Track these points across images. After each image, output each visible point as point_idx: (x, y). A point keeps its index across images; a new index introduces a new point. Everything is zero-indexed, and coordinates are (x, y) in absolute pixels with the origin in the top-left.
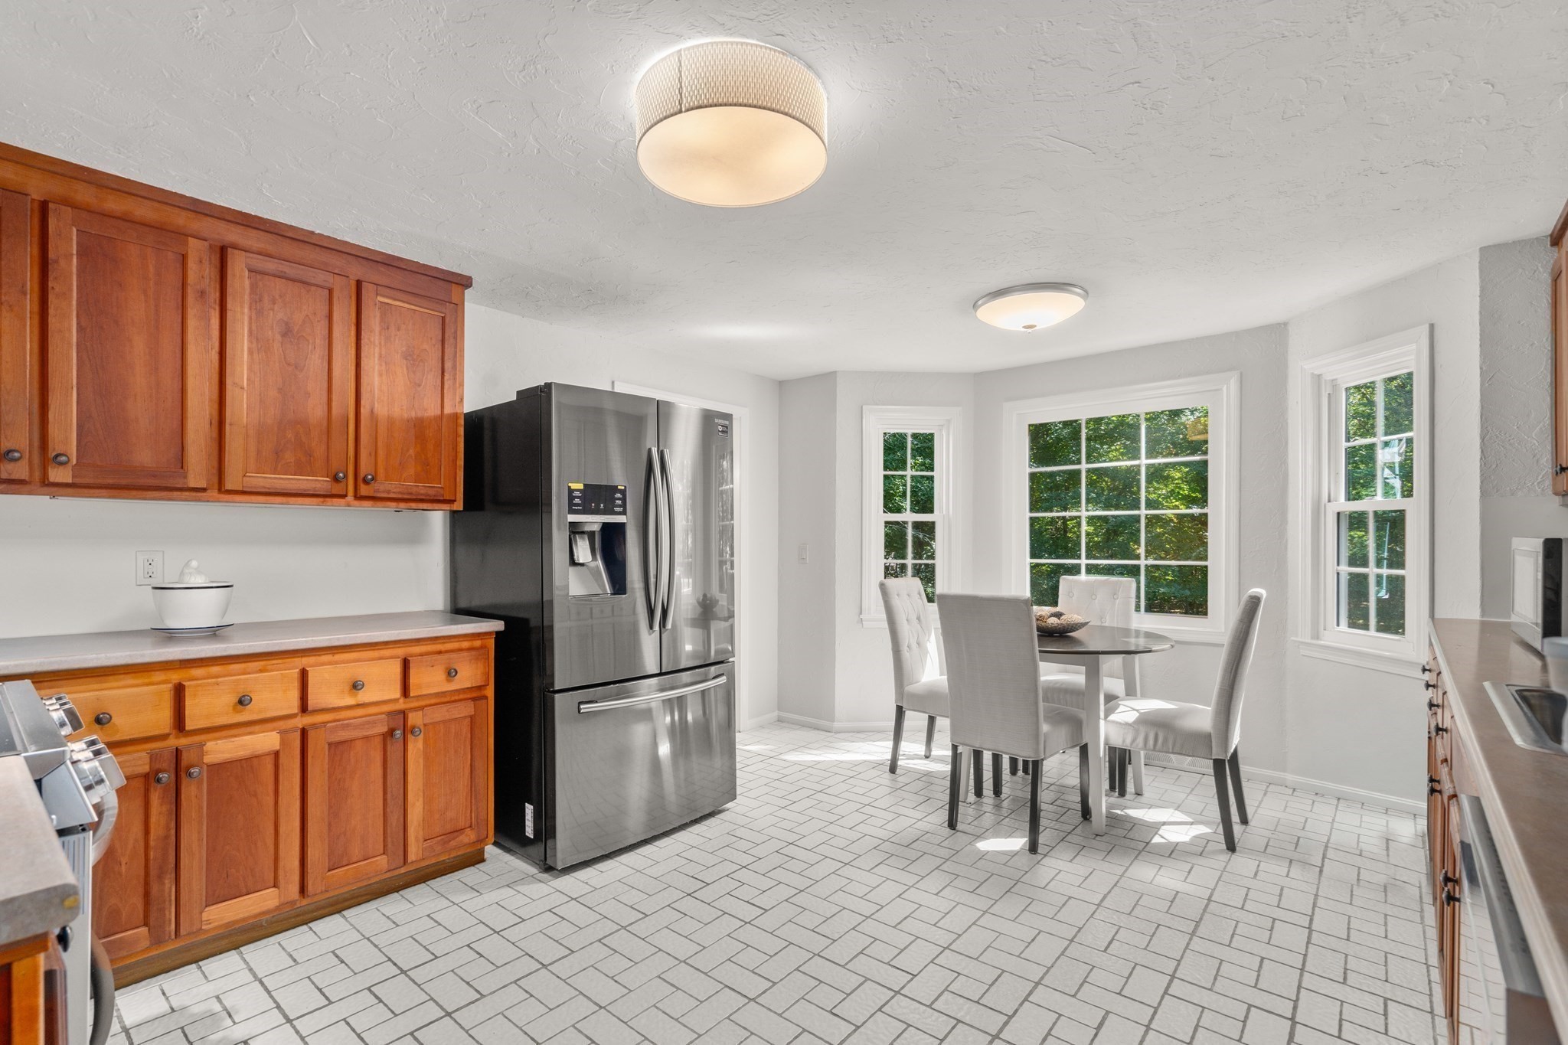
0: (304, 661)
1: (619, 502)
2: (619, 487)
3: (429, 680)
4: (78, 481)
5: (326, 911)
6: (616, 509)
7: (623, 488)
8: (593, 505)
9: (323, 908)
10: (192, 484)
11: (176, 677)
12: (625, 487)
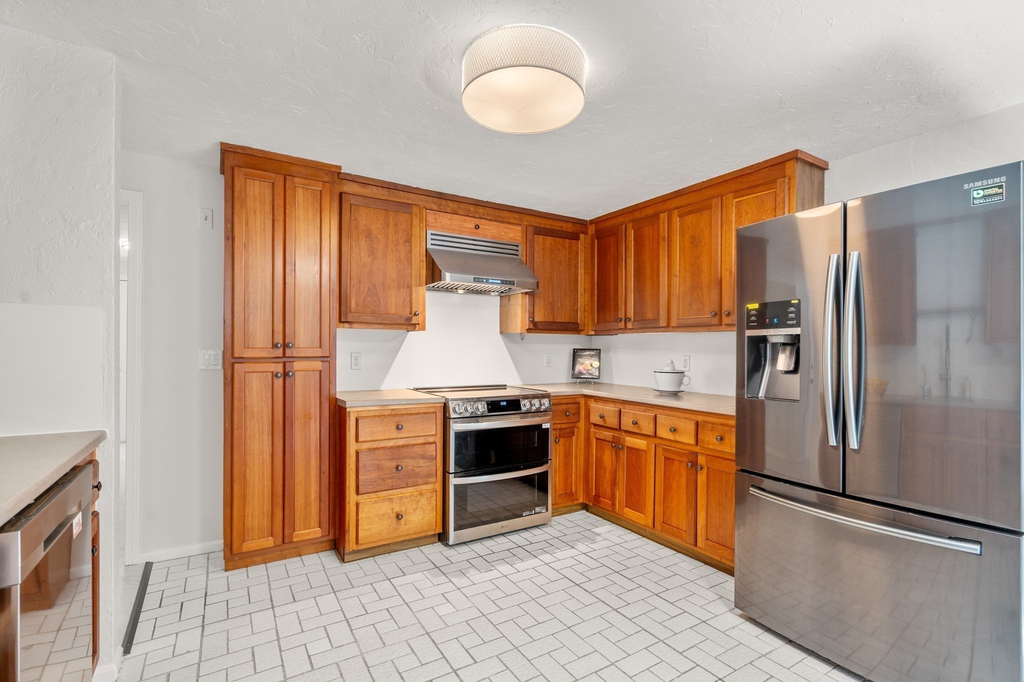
0: (658, 411)
1: (791, 315)
2: (793, 302)
3: (710, 439)
4: (633, 327)
5: (684, 551)
6: (791, 322)
7: (797, 301)
8: (776, 320)
9: (682, 548)
10: (661, 325)
11: (619, 406)
12: (799, 300)
